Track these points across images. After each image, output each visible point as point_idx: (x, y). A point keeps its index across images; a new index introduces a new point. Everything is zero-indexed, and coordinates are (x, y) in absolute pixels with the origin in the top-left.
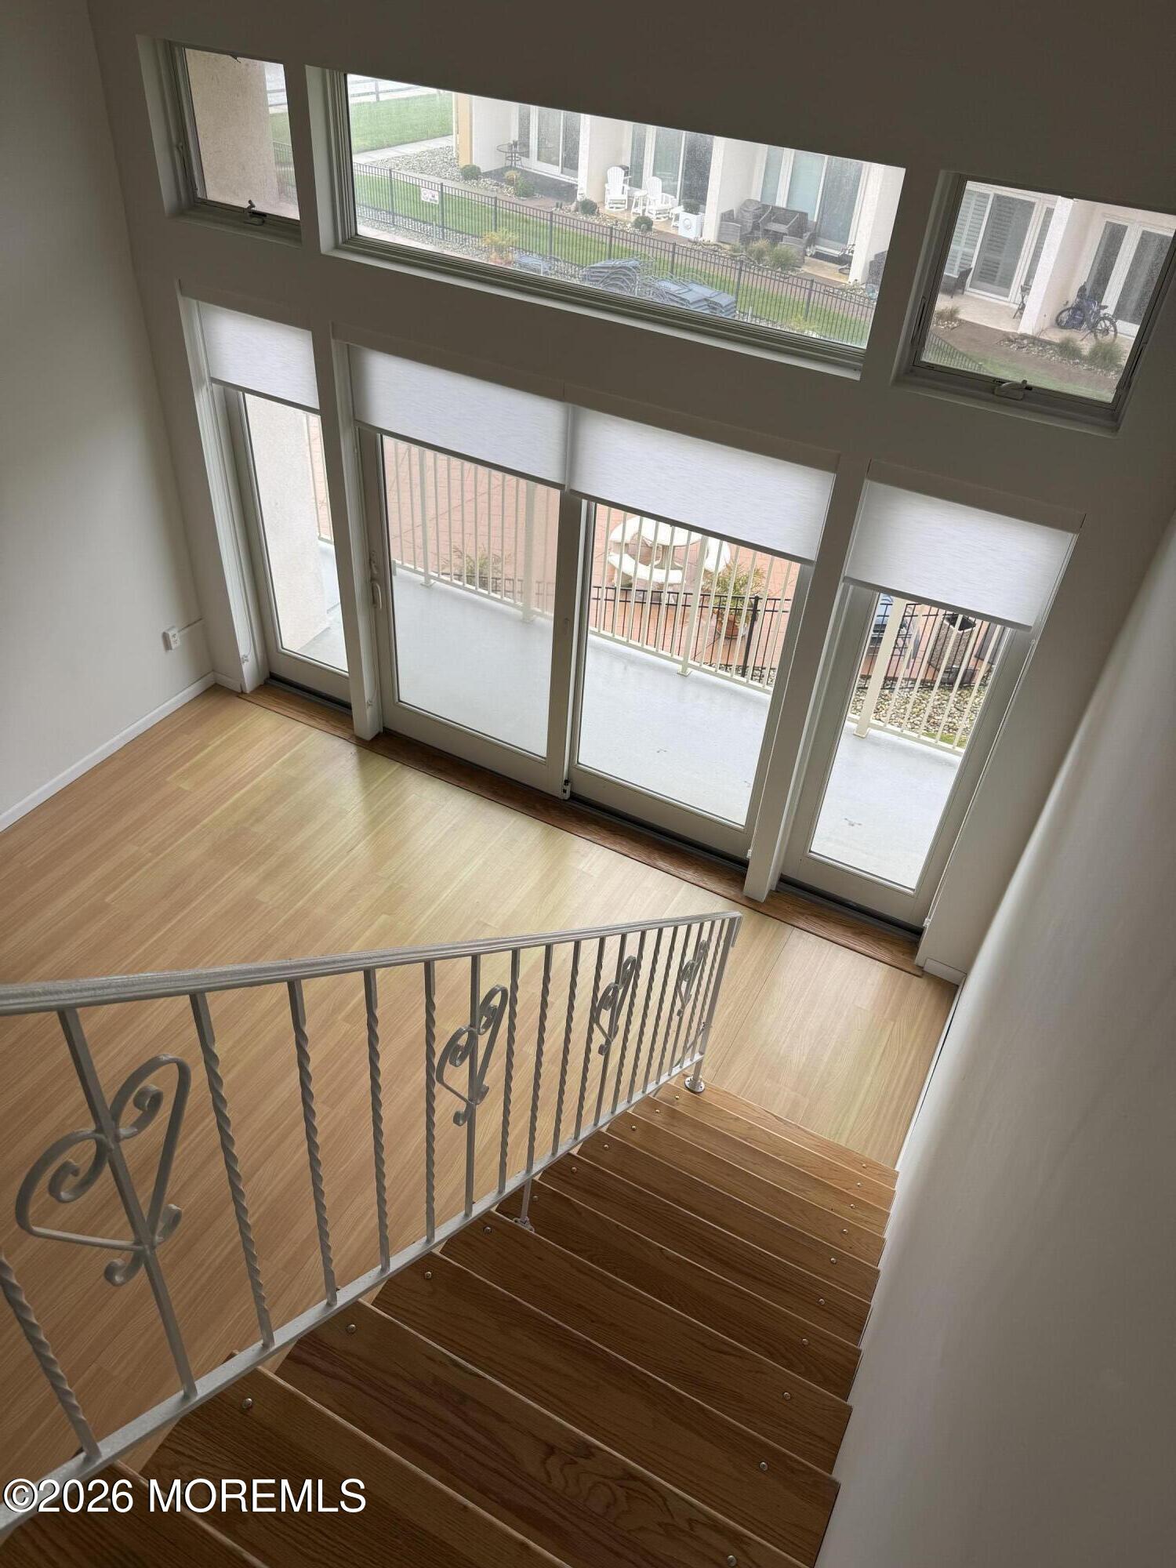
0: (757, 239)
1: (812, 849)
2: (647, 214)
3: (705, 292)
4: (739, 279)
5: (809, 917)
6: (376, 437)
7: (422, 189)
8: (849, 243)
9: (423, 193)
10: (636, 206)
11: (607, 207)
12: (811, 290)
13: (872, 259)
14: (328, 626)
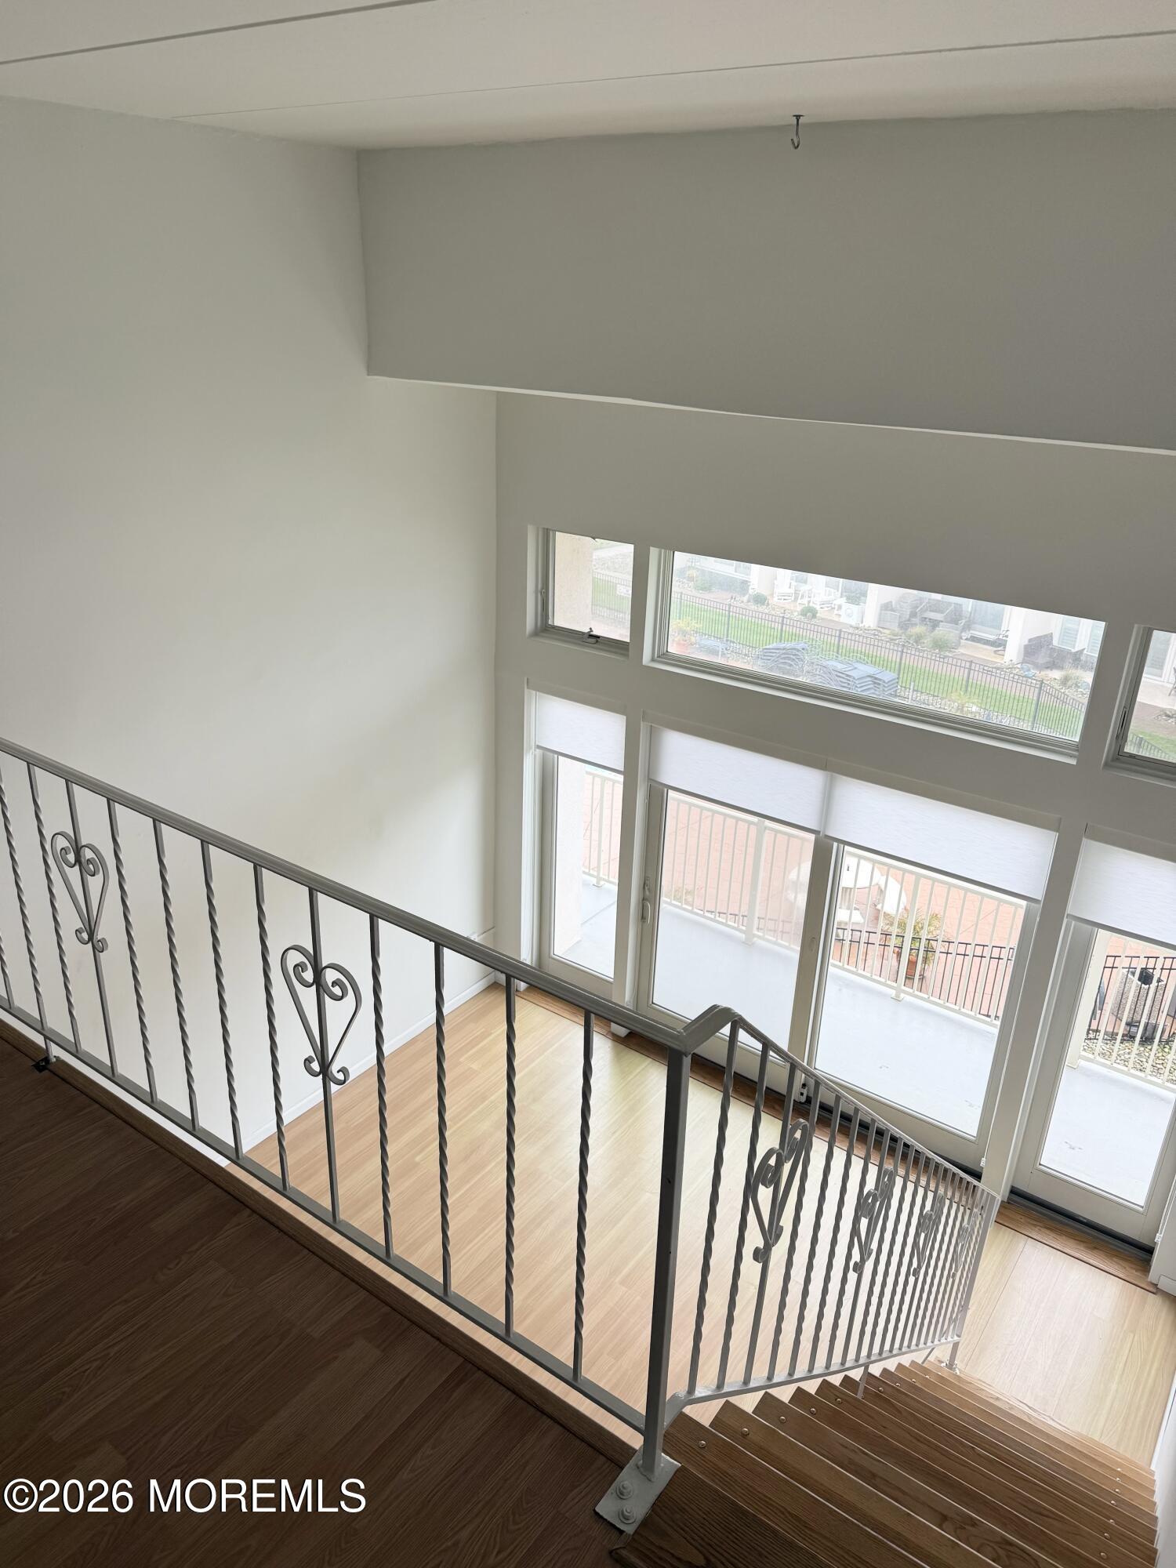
0: (916, 624)
1: (1042, 1163)
2: (811, 604)
3: (870, 670)
4: (901, 659)
5: (1043, 1230)
6: (663, 792)
7: (618, 586)
8: (1002, 629)
9: (618, 589)
10: (803, 596)
11: (776, 599)
12: (970, 669)
13: (1026, 643)
14: (579, 939)
